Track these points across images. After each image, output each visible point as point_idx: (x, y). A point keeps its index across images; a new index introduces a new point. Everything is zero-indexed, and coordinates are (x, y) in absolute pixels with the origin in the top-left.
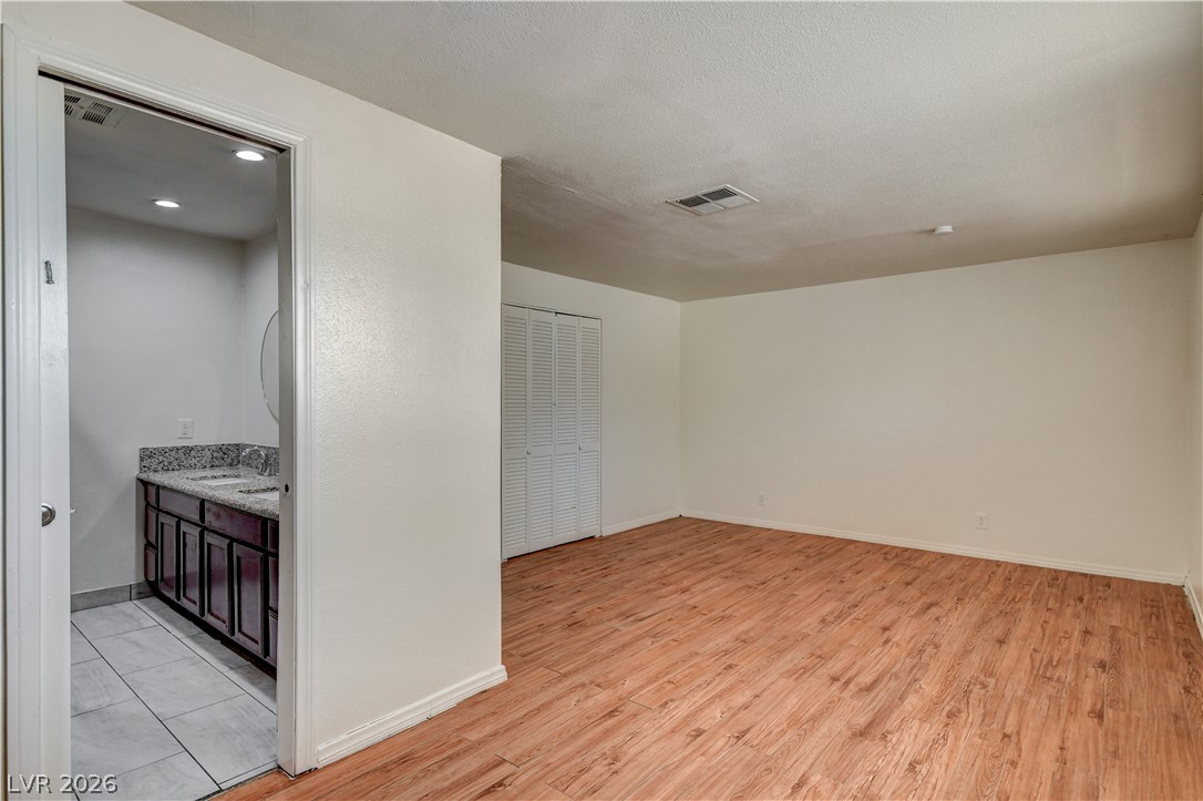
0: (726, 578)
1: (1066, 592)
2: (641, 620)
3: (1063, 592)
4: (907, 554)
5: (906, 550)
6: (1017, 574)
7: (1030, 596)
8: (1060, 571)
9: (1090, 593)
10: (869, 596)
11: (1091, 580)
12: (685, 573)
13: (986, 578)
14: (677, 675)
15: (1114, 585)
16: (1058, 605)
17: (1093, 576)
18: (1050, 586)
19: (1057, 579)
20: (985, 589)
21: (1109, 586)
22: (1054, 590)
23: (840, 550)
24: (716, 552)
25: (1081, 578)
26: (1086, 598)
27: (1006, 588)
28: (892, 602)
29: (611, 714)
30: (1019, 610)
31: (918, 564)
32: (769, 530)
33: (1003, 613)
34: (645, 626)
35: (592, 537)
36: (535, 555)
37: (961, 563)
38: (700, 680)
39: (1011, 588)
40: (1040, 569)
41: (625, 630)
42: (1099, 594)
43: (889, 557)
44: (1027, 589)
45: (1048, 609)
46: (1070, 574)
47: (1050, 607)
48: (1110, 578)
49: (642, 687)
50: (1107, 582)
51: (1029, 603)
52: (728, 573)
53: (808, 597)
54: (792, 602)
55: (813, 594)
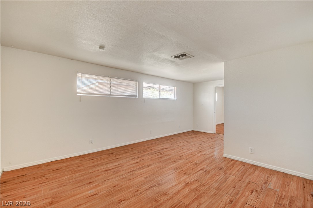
2: (201, 169)
14: (191, 156)
29: (201, 151)
34: (200, 167)
38: (186, 155)
41: (205, 166)
49: (197, 154)
53: (142, 176)
54: (151, 174)
55: (138, 178)
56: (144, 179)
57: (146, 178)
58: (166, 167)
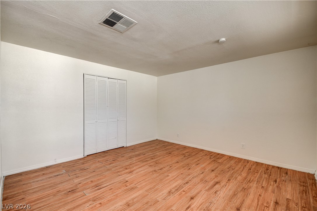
0: (150, 166)
1: (271, 177)
3: (269, 177)
4: (218, 156)
5: (219, 154)
6: (254, 167)
7: (256, 179)
8: (270, 165)
9: (280, 177)
10: (195, 177)
11: (280, 170)
12: (139, 163)
13: (242, 168)
15: (289, 173)
16: (267, 184)
17: (281, 168)
18: (265, 173)
19: (268, 169)
20: (240, 175)
21: (287, 173)
22: (266, 176)
23: (197, 154)
24: (156, 154)
25: (277, 169)
26: (278, 181)
27: (248, 173)
28: (202, 181)
30: (250, 187)
31: (220, 161)
32: (180, 145)
33: (244, 189)
34: (98, 193)
35: (123, 147)
36: (97, 154)
37: (235, 161)
39: (250, 174)
40: (262, 164)
42: (283, 178)
43: (212, 157)
44: (256, 174)
45: (262, 187)
46: (273, 167)
47: (263, 186)
48: (287, 169)
50: (286, 171)
51: (256, 183)
52: (152, 164)
53: (173, 177)
54: (164, 180)
55: (175, 175)
56: (169, 175)
57: (168, 176)
58: (147, 191)
